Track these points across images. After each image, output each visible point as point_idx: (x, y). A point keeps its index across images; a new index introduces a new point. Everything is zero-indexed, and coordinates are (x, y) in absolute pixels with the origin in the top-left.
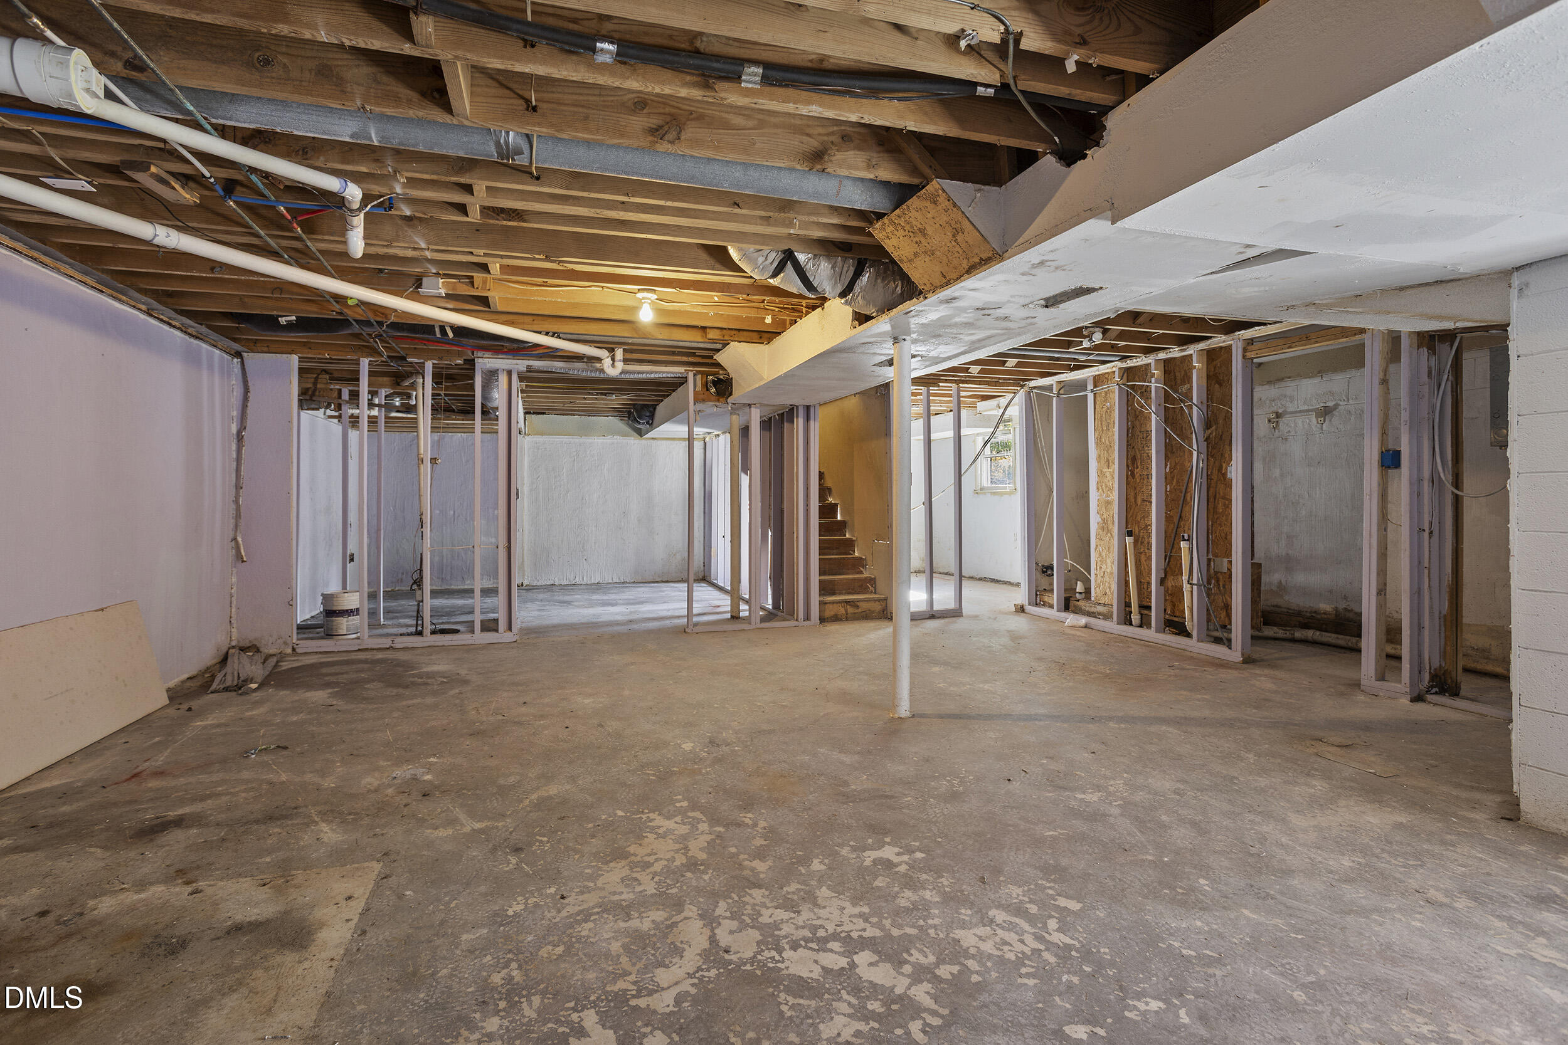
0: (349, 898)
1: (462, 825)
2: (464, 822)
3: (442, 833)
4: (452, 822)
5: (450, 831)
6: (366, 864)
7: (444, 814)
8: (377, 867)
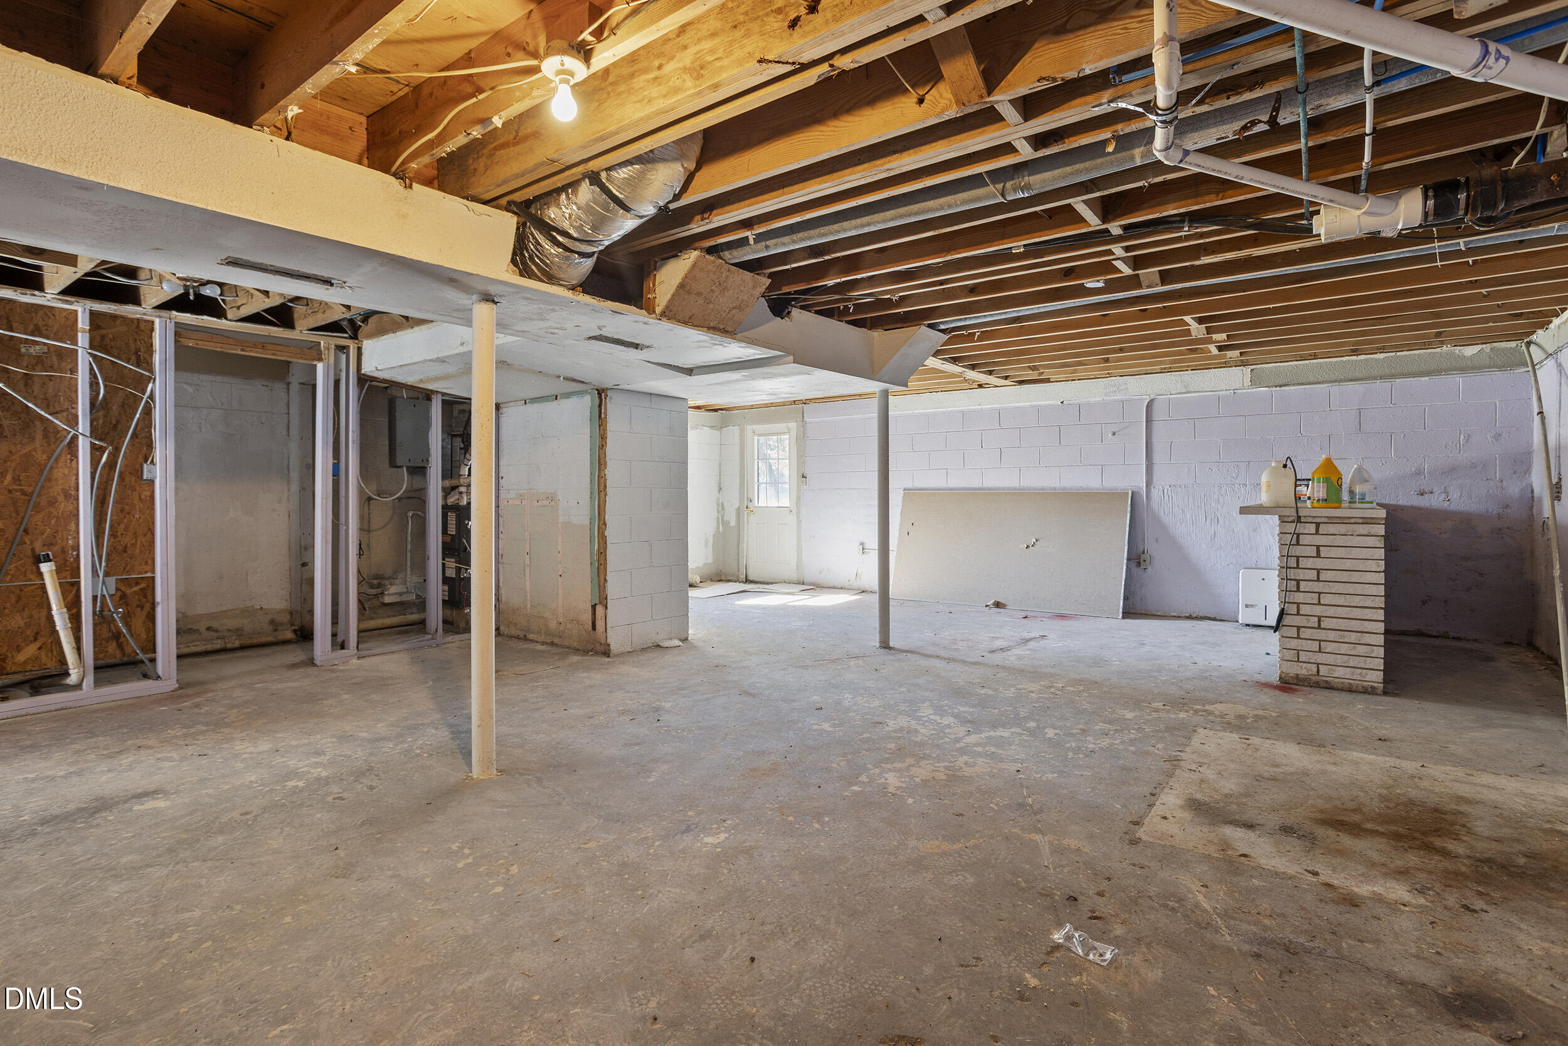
0: (1165, 818)
1: (1051, 844)
2: (1047, 847)
3: (1074, 843)
4: (1059, 850)
5: (1066, 842)
6: (1151, 840)
7: (1064, 863)
8: (1141, 833)
